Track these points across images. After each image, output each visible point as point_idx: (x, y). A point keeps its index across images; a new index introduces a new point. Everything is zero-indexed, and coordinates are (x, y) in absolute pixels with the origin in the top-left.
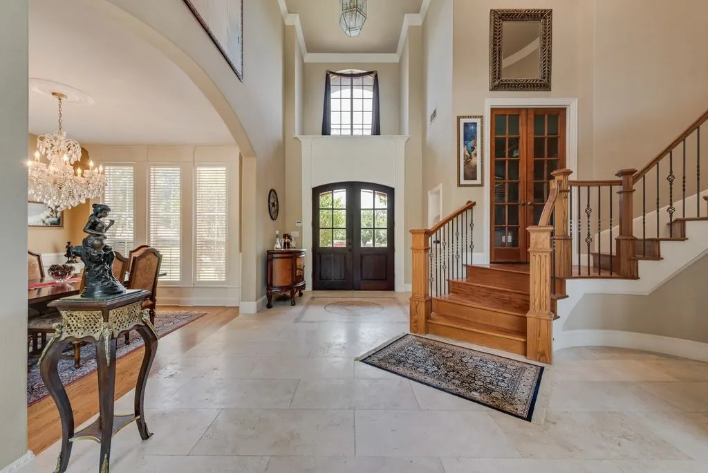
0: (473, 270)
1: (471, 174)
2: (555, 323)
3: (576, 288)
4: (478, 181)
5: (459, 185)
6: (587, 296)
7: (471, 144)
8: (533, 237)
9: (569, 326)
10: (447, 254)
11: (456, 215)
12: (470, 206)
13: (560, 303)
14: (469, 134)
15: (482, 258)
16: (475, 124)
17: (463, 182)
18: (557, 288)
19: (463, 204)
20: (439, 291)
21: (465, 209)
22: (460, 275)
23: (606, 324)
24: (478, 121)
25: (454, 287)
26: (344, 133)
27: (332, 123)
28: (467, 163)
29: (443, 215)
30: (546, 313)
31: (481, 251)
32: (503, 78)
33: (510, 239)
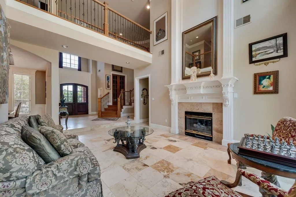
0: (109, 106)
1: (108, 87)
2: (121, 113)
3: (124, 107)
4: (110, 88)
5: (106, 89)
6: (126, 108)
7: (108, 81)
8: (118, 99)
9: (123, 113)
10: (104, 103)
11: (106, 95)
12: (108, 93)
13: (122, 109)
14: (108, 78)
15: (111, 104)
16: (109, 77)
17: (107, 88)
18: (122, 108)
19: (107, 93)
20: (103, 110)
21: (107, 94)
22: (107, 107)
23: (128, 112)
24: (110, 76)
25: (105, 109)
26: (67, 66)
27: (63, 61)
28: (108, 84)
29: (103, 95)
30: (120, 110)
31: (111, 102)
32: (114, 68)
33: (116, 100)
